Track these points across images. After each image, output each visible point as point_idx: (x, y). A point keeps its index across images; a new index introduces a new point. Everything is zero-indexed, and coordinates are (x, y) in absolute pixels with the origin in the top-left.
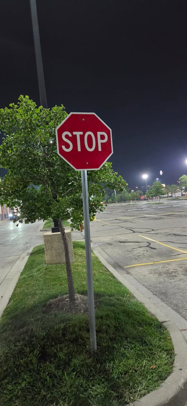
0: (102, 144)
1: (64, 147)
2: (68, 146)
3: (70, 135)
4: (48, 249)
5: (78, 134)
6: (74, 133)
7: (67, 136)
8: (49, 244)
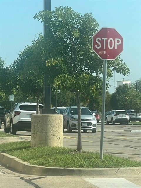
0: (117, 45)
1: (96, 46)
2: (98, 46)
3: (100, 40)
4: (37, 131)
5: (105, 39)
6: (103, 39)
7: (98, 40)
8: (39, 126)
